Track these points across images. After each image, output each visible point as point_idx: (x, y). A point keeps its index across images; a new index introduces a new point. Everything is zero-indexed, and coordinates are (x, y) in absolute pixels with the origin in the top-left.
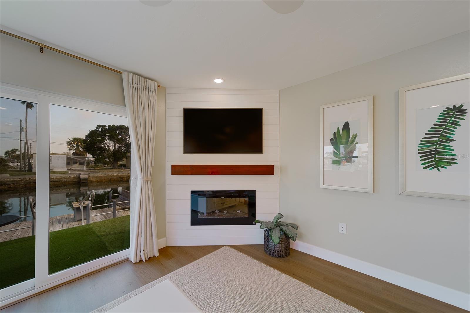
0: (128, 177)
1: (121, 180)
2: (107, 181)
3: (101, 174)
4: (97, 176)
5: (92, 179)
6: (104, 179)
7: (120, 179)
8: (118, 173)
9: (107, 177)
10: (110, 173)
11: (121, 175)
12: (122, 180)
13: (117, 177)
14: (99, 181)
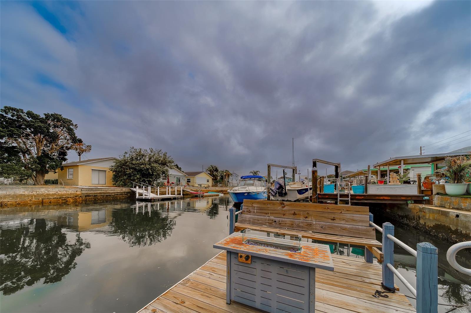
0: (76, 196)
1: (62, 203)
2: (35, 204)
3: (23, 190)
4: (14, 195)
5: (5, 200)
6: (30, 200)
7: (62, 200)
8: (57, 190)
9: (35, 196)
10: (43, 190)
11: (63, 193)
12: (65, 203)
13: (55, 197)
14: (19, 204)
